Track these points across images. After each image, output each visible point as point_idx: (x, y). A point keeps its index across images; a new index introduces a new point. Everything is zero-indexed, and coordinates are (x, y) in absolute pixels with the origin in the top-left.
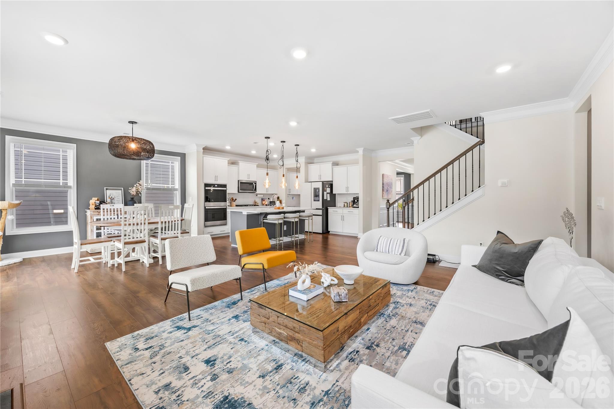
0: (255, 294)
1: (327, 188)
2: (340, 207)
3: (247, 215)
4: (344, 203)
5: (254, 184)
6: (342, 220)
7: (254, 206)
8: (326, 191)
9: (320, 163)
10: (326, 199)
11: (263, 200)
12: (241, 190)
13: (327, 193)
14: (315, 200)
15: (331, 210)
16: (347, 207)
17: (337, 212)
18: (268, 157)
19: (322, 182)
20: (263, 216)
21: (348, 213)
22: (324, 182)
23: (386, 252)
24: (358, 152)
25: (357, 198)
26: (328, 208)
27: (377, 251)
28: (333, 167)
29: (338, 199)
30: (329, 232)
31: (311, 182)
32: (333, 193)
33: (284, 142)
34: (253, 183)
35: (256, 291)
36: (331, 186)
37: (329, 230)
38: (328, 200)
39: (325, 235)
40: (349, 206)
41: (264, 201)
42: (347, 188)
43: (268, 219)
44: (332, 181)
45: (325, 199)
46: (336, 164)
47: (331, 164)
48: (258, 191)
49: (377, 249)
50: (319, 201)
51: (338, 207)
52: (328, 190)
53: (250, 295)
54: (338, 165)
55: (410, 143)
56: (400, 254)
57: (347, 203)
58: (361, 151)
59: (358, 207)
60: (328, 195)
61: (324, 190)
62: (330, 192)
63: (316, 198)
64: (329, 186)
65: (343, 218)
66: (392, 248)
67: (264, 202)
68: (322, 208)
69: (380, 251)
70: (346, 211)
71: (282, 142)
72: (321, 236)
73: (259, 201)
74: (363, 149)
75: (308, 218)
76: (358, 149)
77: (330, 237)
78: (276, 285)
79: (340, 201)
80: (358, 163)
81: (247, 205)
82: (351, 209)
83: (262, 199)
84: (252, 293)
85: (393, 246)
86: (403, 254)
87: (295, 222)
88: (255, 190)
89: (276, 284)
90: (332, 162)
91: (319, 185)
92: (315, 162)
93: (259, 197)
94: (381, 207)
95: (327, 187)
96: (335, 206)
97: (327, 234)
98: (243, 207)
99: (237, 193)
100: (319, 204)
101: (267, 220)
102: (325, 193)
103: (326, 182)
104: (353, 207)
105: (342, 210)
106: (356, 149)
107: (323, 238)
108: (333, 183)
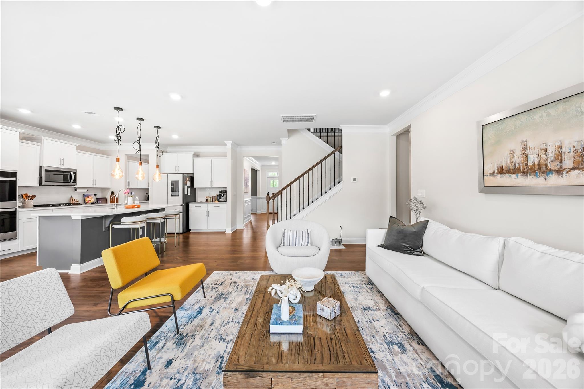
0: (165, 347)
1: (188, 182)
2: (202, 202)
3: (82, 219)
4: (206, 197)
5: (72, 173)
6: (206, 216)
7: (72, 205)
8: (187, 185)
9: (177, 153)
10: (187, 193)
11: (85, 196)
12: (45, 182)
13: (188, 187)
14: (172, 195)
15: (192, 205)
16: (211, 202)
17: (199, 208)
18: (119, 135)
19: (183, 175)
20: (111, 219)
21: (214, 208)
22: (185, 175)
23: (293, 245)
24: (225, 145)
25: (225, 193)
26: (189, 203)
27: (284, 245)
28: (194, 158)
29: (198, 193)
30: (190, 230)
31: (167, 174)
32: (194, 187)
33: (142, 119)
34: (69, 172)
35: (164, 342)
36: (192, 179)
37: (190, 229)
38: (188, 195)
39: (185, 234)
40: (212, 201)
41: (88, 197)
42: (211, 182)
43: (123, 223)
44: (193, 174)
45: (185, 193)
46: (197, 155)
47: (192, 156)
48: (79, 184)
49: (284, 243)
50: (178, 196)
51: (199, 202)
52: (189, 184)
53: (157, 353)
54: (198, 157)
55: (275, 143)
56: (307, 245)
57: (211, 198)
58: (229, 144)
59: (226, 202)
60: (189, 189)
61: (184, 184)
62: (190, 186)
63: (174, 193)
64: (190, 180)
65: (207, 214)
66: (299, 240)
67: (87, 200)
68: (183, 204)
69: (287, 244)
70: (211, 206)
71: (138, 119)
72: (181, 236)
73: (78, 198)
74: (231, 143)
75: (174, 217)
76: (225, 142)
77: (191, 236)
78: (187, 319)
79: (200, 196)
80: (226, 157)
81: (60, 205)
82: (217, 204)
83: (84, 194)
84: (157, 347)
85: (300, 238)
86: (309, 245)
87: (161, 223)
88: (75, 181)
89: (186, 317)
90: (193, 153)
91: (179, 178)
92: (168, 151)
93: (79, 192)
94: (244, 200)
95: (188, 180)
96: (195, 201)
97: (188, 233)
98: (51, 208)
99: (38, 185)
100: (179, 200)
101: (120, 224)
102: (186, 187)
103: (186, 175)
104: (219, 202)
105: (207, 205)
106: (224, 142)
107: (184, 238)
108: (193, 175)
